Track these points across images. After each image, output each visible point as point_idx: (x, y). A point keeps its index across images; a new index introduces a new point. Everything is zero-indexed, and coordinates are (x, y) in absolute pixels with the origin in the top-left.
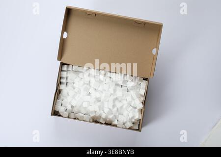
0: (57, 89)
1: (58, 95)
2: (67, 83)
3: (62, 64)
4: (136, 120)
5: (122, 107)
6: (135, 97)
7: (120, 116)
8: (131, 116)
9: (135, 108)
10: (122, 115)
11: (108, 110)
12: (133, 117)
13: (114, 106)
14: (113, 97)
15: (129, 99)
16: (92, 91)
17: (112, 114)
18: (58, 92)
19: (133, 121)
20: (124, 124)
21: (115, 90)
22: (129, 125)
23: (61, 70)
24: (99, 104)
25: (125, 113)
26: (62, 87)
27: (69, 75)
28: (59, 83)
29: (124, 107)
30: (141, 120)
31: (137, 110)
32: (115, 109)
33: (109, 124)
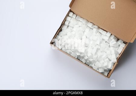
0: (60, 27)
1: (59, 32)
2: (68, 26)
3: (70, 11)
4: (108, 69)
5: (101, 56)
6: (113, 52)
7: (97, 62)
8: (105, 64)
9: (110, 60)
10: (99, 62)
11: (91, 55)
12: (106, 67)
13: (96, 53)
14: (97, 47)
15: (108, 52)
16: (84, 37)
17: (93, 59)
18: (60, 30)
19: (106, 69)
20: (98, 69)
21: (101, 43)
22: (101, 71)
23: (68, 15)
24: (86, 48)
25: (102, 62)
26: (64, 28)
27: (72, 21)
28: (63, 24)
29: (103, 57)
30: (112, 71)
31: (111, 62)
32: (96, 56)
33: (87, 64)
